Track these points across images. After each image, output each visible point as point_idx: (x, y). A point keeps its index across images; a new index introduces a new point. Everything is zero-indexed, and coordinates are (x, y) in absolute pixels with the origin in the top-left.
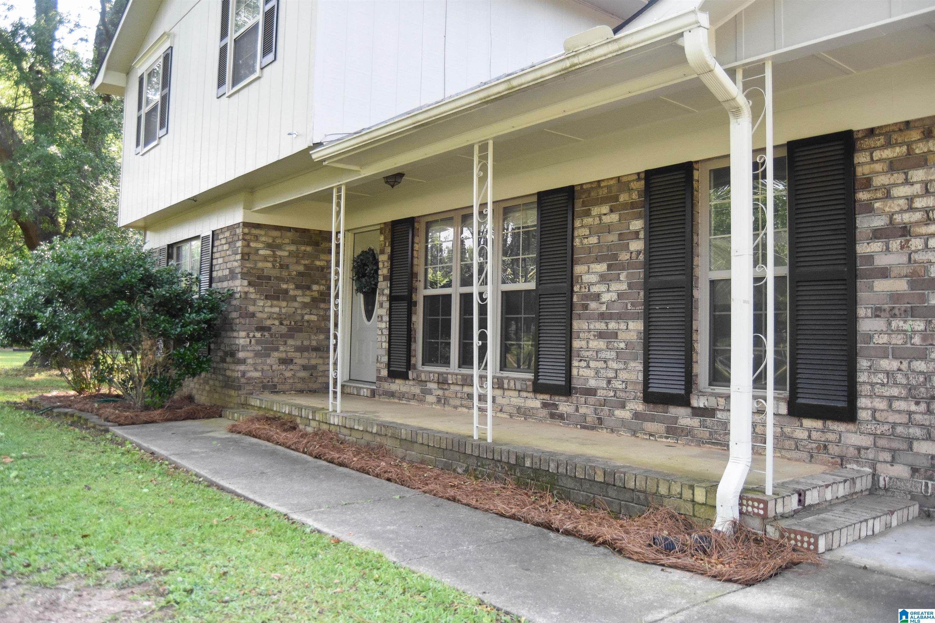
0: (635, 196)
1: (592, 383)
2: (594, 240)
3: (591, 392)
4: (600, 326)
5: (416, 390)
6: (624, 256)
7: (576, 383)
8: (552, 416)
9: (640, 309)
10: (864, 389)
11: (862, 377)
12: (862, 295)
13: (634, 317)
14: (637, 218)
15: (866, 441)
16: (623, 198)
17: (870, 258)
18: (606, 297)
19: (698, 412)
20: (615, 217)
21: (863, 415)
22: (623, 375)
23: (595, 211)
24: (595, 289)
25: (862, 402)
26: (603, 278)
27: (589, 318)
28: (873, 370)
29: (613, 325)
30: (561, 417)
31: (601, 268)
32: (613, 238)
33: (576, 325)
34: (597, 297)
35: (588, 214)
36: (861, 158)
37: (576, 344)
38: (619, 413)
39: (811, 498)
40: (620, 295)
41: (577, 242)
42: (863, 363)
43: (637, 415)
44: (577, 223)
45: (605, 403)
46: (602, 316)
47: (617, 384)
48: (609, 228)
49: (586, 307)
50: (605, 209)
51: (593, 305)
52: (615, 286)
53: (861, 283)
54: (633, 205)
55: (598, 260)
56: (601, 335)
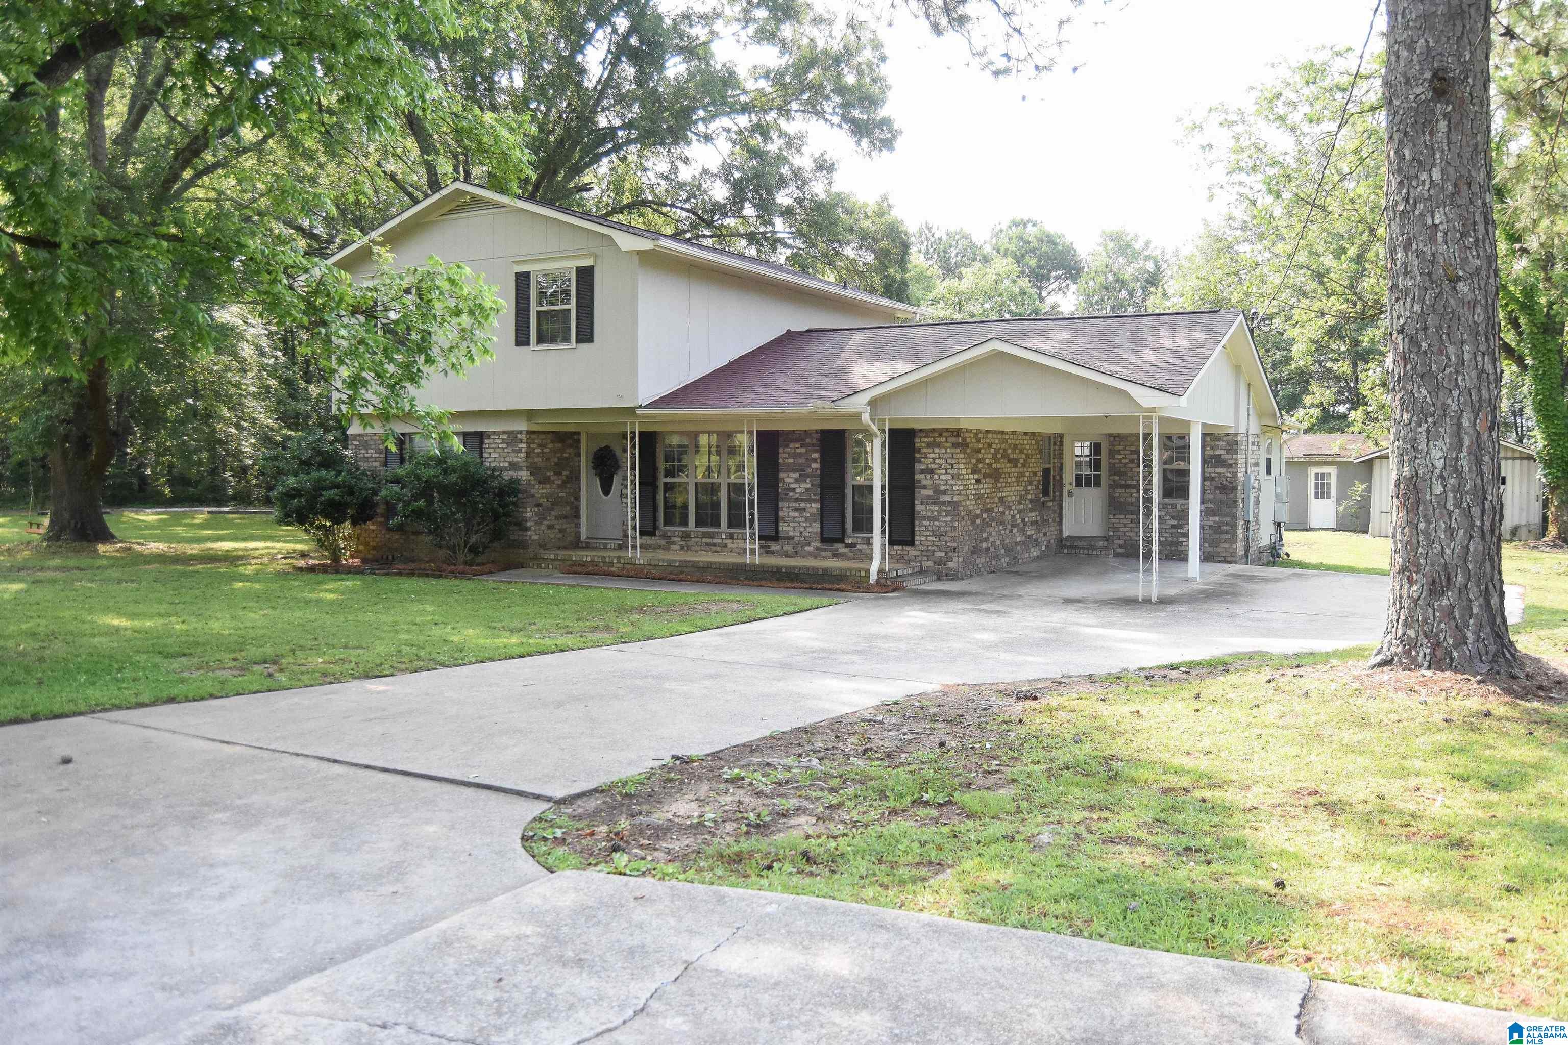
0: (814, 441)
1: (791, 534)
2: (791, 460)
3: (792, 538)
4: (796, 505)
5: (663, 542)
6: (809, 471)
7: (781, 534)
8: (767, 552)
9: (818, 497)
10: (917, 533)
11: (917, 528)
12: (916, 495)
13: (815, 501)
14: (816, 451)
15: (918, 553)
16: (808, 441)
17: (919, 481)
18: (798, 490)
19: (848, 545)
20: (803, 450)
21: (917, 543)
22: (809, 530)
23: (792, 445)
24: (792, 486)
25: (917, 538)
26: (797, 481)
27: (789, 500)
28: (920, 525)
29: (803, 505)
30: (773, 552)
31: (796, 475)
32: (802, 460)
33: (781, 504)
34: (794, 490)
35: (787, 446)
36: (917, 440)
37: (781, 514)
38: (807, 548)
39: (900, 573)
40: (807, 490)
41: (781, 461)
42: (917, 523)
43: (817, 549)
44: (781, 450)
45: (799, 543)
46: (796, 500)
47: (806, 534)
48: (800, 455)
49: (787, 495)
50: (798, 445)
51: (791, 494)
52: (803, 485)
53: (916, 491)
54: (813, 445)
55: (794, 471)
56: (796, 509)
